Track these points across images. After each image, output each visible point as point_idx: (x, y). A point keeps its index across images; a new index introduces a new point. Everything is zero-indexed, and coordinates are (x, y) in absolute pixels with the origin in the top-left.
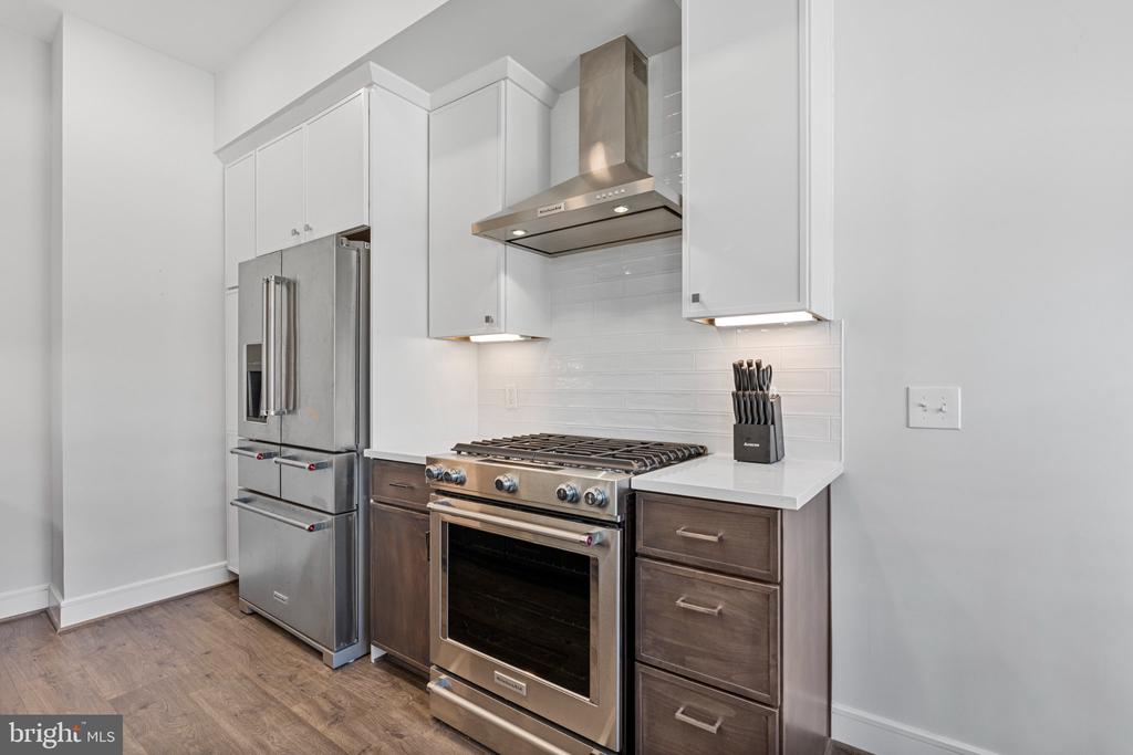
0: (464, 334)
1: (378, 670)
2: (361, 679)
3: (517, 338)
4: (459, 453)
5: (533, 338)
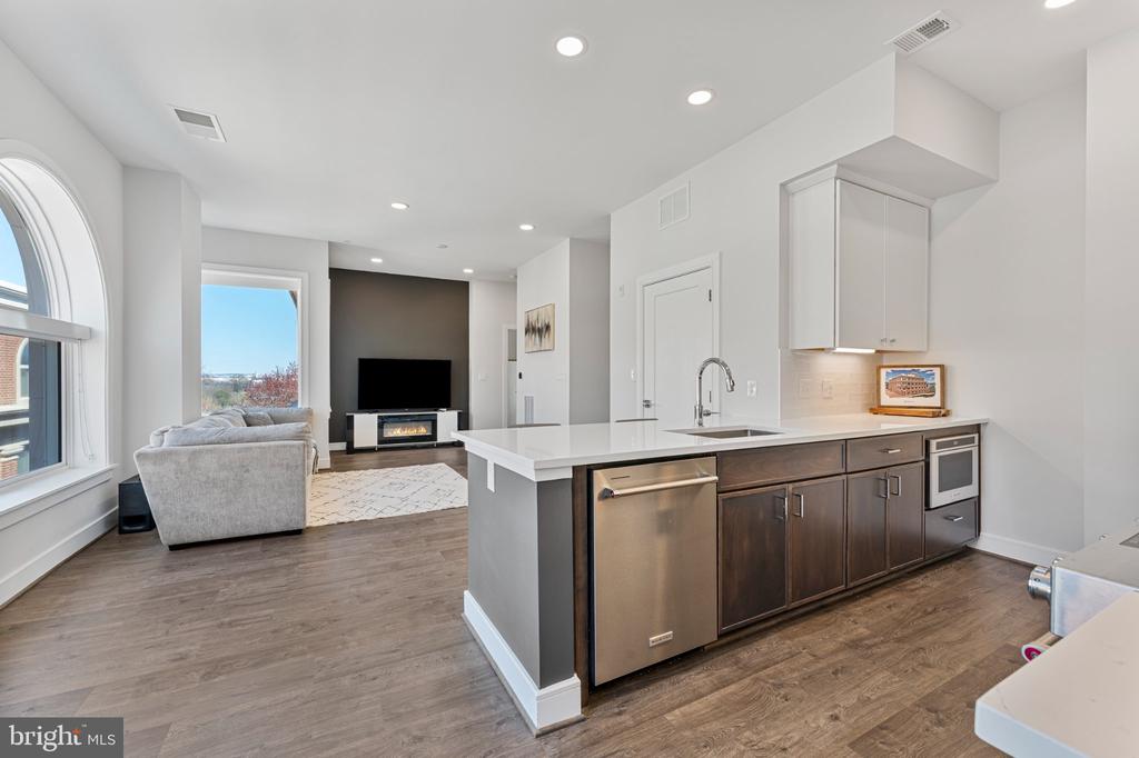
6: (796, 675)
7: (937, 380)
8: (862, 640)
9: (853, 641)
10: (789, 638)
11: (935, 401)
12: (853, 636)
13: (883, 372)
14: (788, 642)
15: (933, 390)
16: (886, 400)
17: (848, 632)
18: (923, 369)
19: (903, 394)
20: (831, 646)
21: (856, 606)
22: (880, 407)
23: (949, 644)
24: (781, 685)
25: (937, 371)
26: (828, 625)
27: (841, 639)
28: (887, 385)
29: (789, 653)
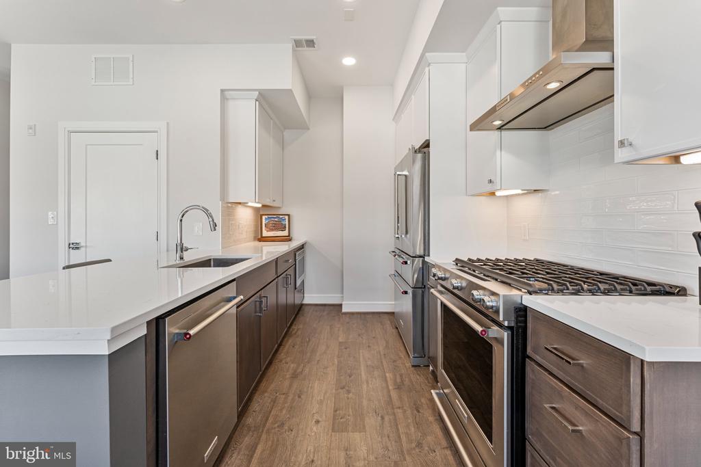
0: (492, 191)
1: (430, 375)
2: (420, 376)
3: (520, 192)
4: (457, 264)
5: (535, 190)
6: (284, 412)
7: (287, 223)
8: (295, 371)
9: (293, 374)
10: (266, 392)
11: (285, 233)
12: (291, 371)
13: (264, 217)
14: (266, 394)
15: (285, 227)
16: (265, 234)
17: (288, 371)
18: (281, 217)
19: (272, 230)
20: (287, 383)
21: (280, 354)
22: (262, 237)
23: (325, 353)
24: (282, 424)
25: (287, 217)
26: (276, 372)
27: (288, 376)
28: (266, 225)
29: (272, 401)
